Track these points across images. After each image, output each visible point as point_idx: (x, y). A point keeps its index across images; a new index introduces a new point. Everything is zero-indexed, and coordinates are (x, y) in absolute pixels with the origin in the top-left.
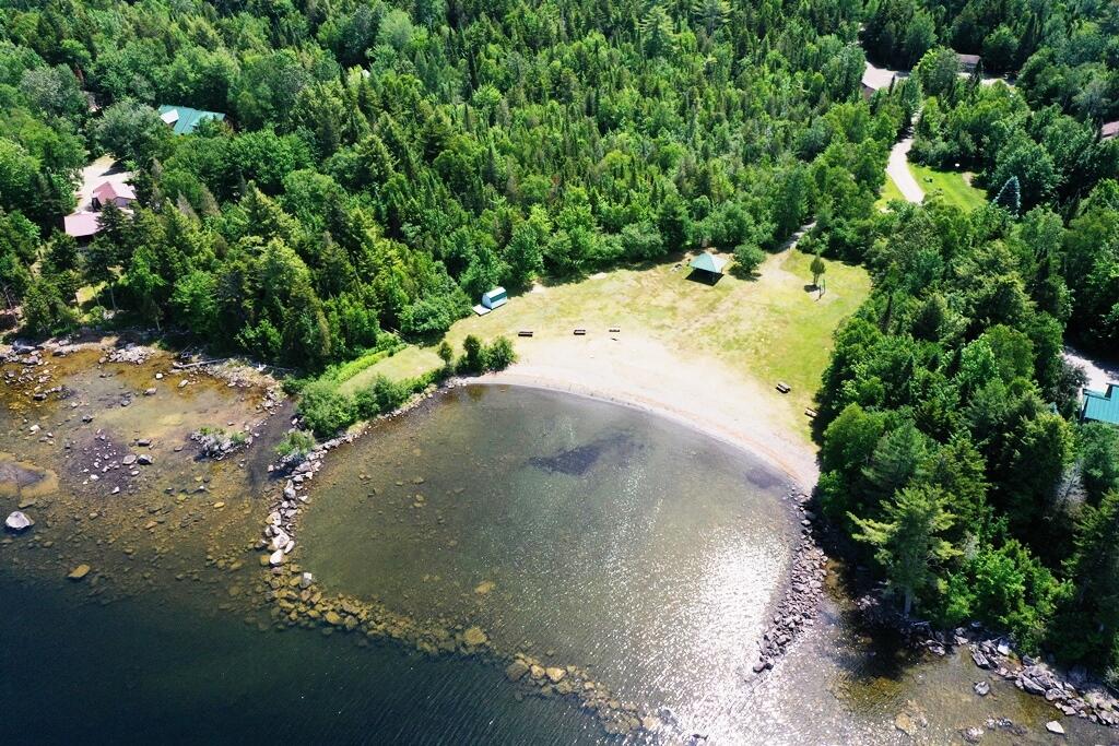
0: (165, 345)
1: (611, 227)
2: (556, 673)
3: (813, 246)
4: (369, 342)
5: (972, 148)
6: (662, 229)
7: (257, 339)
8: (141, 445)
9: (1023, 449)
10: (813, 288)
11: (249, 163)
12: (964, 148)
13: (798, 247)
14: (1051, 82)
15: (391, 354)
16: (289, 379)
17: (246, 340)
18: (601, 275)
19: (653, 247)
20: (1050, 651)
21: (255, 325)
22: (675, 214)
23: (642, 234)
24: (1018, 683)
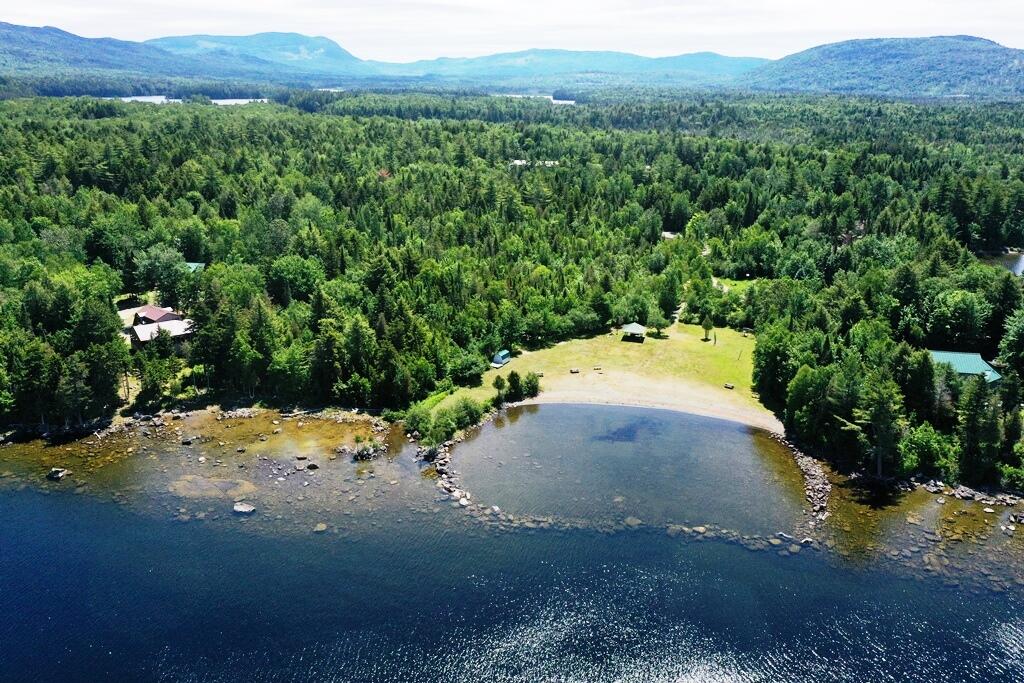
0: (266, 405)
1: (561, 310)
2: (701, 529)
3: (691, 319)
4: (432, 388)
5: (754, 264)
6: (596, 310)
7: (349, 389)
8: (299, 459)
9: (910, 372)
10: (706, 340)
11: (291, 276)
12: (749, 264)
13: (680, 321)
14: (782, 227)
15: (452, 393)
16: (387, 412)
17: (340, 390)
18: (562, 343)
19: (594, 322)
20: (965, 479)
21: (346, 378)
22: (602, 299)
23: (583, 313)
24: (958, 496)
